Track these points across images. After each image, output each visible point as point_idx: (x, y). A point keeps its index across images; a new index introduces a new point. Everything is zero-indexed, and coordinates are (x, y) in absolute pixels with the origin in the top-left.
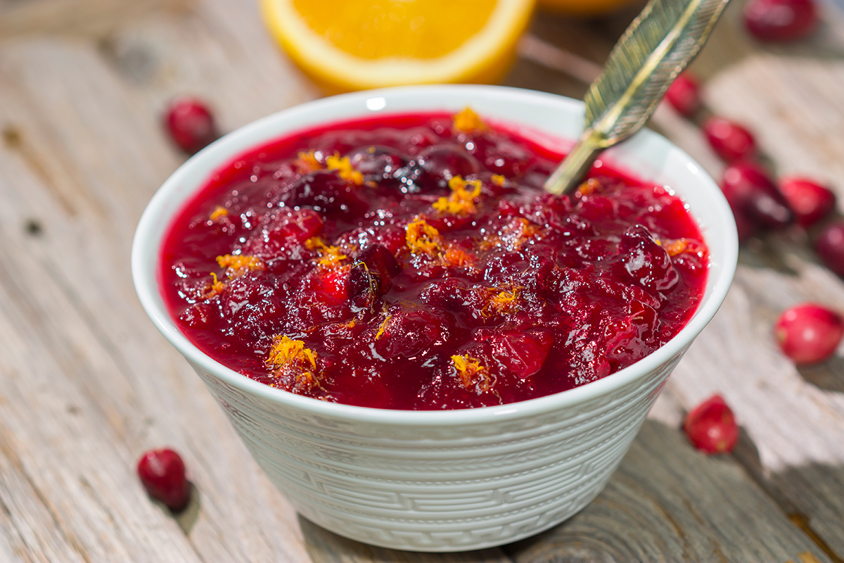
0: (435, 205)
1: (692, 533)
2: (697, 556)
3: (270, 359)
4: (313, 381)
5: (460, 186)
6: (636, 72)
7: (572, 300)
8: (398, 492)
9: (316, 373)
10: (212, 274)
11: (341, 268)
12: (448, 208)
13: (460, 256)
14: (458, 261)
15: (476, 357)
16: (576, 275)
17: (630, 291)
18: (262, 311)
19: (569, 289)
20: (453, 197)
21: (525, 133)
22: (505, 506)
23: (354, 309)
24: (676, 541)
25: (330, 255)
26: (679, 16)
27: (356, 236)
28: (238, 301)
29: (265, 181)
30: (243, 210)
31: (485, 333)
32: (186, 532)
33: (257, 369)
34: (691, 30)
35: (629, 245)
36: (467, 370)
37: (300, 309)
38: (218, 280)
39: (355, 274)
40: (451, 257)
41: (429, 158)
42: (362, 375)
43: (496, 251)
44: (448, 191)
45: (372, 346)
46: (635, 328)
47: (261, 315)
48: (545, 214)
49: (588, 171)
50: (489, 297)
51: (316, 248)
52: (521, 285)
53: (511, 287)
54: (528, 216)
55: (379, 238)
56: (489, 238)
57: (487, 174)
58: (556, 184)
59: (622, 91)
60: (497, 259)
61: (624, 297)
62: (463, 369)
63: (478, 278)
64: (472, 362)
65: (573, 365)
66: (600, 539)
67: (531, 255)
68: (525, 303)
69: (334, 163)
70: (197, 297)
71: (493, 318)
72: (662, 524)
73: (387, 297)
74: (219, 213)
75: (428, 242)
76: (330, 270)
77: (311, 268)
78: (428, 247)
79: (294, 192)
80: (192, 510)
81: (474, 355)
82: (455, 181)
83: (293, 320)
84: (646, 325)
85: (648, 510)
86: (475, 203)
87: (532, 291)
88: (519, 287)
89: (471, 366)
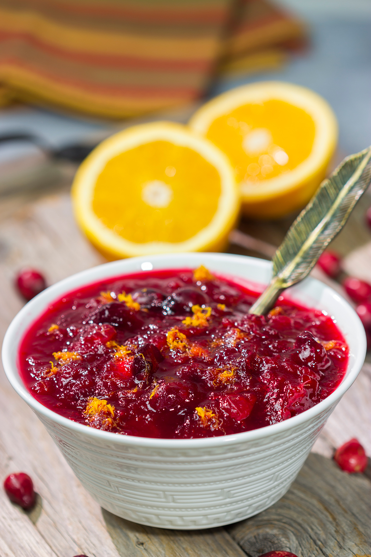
0: (184, 322)
1: (340, 518)
2: (344, 531)
3: (86, 411)
4: (112, 424)
5: (198, 311)
6: (303, 243)
7: (267, 375)
8: (164, 491)
9: (114, 419)
10: (50, 362)
11: (128, 358)
12: (191, 323)
13: (199, 351)
14: (198, 354)
15: (210, 409)
16: (269, 360)
17: (302, 370)
18: (81, 383)
19: (265, 368)
20: (195, 317)
21: (237, 281)
22: (228, 500)
23: (136, 382)
24: (331, 523)
25: (121, 351)
26: (328, 209)
27: (137, 340)
28: (66, 378)
29: (81, 309)
30: (68, 326)
31: (215, 395)
32: (34, 523)
33: (79, 417)
34: (336, 217)
35: (300, 343)
36: (205, 416)
37: (104, 382)
38: (54, 366)
39: (137, 361)
40: (194, 351)
41: (179, 295)
42: (142, 420)
43: (221, 347)
44: (191, 314)
45: (147, 403)
46: (306, 391)
47: (81, 385)
48: (250, 326)
49: (275, 303)
50: (218, 374)
51: (112, 347)
52: (237, 366)
53: (231, 368)
54: (240, 327)
55: (151, 341)
56: (217, 340)
57: (214, 304)
58: (256, 309)
59: (295, 254)
60: (222, 352)
61: (299, 373)
62: (203, 416)
63: (211, 363)
64: (208, 411)
65: (268, 413)
66: (285, 523)
67: (242, 349)
68: (239, 377)
69: (122, 298)
70: (42, 376)
71: (220, 386)
72: (322, 513)
73: (156, 374)
74: (53, 328)
75: (180, 342)
76: (121, 360)
77: (110, 358)
78: (180, 345)
79: (98, 314)
80: (37, 509)
81: (209, 407)
82: (195, 308)
83: (100, 388)
84: (312, 389)
85: (314, 506)
86: (208, 320)
87: (243, 370)
88: (236, 368)
89: (208, 414)
